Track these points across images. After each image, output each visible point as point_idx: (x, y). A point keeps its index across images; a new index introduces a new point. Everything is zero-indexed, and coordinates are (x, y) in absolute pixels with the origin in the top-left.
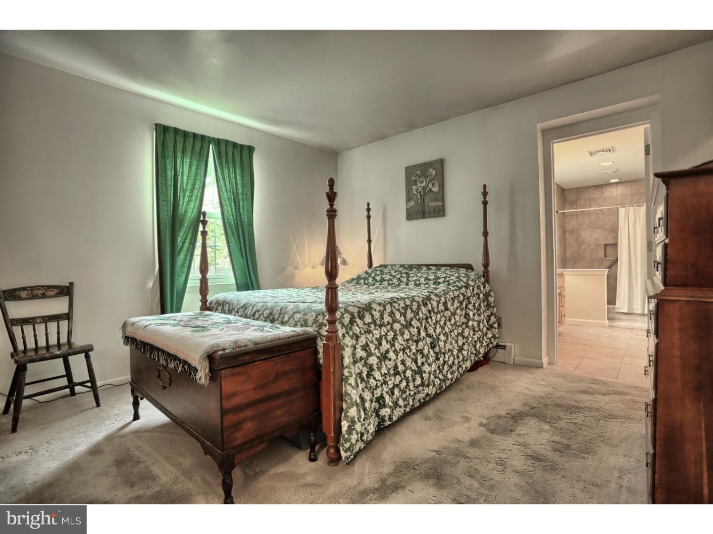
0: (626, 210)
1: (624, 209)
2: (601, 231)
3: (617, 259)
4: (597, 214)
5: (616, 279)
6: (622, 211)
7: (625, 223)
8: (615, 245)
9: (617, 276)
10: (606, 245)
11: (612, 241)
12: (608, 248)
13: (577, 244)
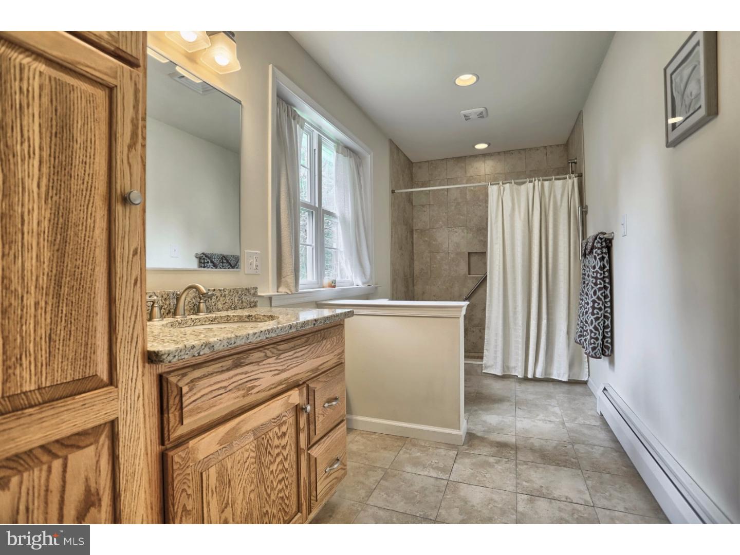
0: (499, 189)
1: (495, 187)
2: (463, 231)
3: (486, 276)
4: (458, 204)
5: (484, 309)
6: (493, 190)
7: (497, 210)
8: (483, 254)
9: (485, 304)
10: (469, 254)
11: (478, 249)
12: (474, 259)
13: (430, 252)
